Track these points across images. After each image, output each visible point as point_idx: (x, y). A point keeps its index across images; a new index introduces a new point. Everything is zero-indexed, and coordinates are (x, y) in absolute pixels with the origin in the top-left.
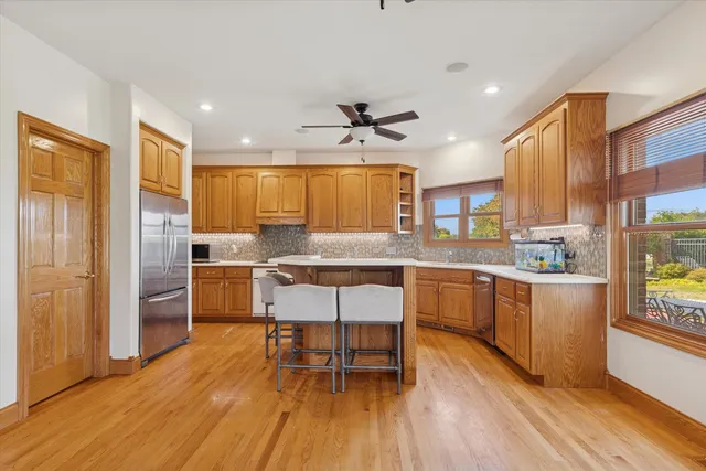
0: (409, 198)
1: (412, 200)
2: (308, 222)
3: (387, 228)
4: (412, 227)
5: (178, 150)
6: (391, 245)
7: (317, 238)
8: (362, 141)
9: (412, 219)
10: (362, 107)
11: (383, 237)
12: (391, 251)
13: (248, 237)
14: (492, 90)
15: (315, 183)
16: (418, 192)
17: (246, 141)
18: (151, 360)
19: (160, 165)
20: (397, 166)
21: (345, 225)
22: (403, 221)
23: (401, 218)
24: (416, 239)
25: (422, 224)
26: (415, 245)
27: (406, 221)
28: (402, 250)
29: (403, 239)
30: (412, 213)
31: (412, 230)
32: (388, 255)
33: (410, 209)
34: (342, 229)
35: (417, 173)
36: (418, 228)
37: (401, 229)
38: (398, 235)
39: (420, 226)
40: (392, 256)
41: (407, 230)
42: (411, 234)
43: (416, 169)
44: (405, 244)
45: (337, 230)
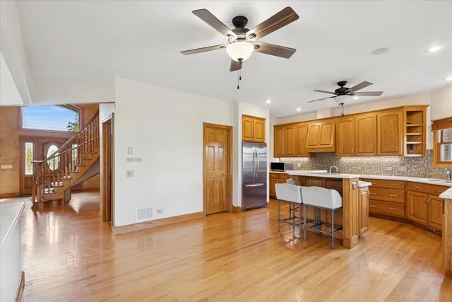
0: (420, 129)
2: (336, 150)
3: (395, 153)
4: (422, 152)
5: (261, 122)
6: (402, 165)
7: (345, 160)
8: (342, 104)
9: (423, 145)
10: (342, 84)
11: (395, 159)
12: (403, 169)
13: (306, 159)
14: (435, 49)
15: (341, 126)
16: (429, 124)
17: (299, 110)
18: (247, 210)
19: (253, 129)
20: (403, 107)
21: (360, 151)
22: (410, 147)
23: (408, 145)
24: (426, 161)
25: (432, 148)
26: (425, 165)
27: (414, 147)
28: (413, 169)
29: (413, 161)
30: (422, 141)
31: (422, 154)
32: (400, 172)
33: (420, 138)
34: (358, 154)
35: (428, 109)
36: (429, 153)
37: (409, 153)
38: (409, 158)
39: (431, 151)
40: (403, 172)
41: (416, 154)
42: (422, 157)
43: (428, 106)
44: (415, 164)
45: (355, 155)
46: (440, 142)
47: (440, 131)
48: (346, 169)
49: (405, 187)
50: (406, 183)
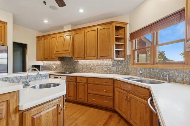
0: (123, 40)
1: (125, 42)
2: (73, 55)
3: (108, 57)
4: (124, 56)
6: (113, 66)
9: (125, 51)
11: (109, 62)
12: (114, 69)
15: (77, 37)
16: (128, 36)
21: (88, 56)
22: (118, 52)
23: (116, 51)
24: (127, 63)
25: (130, 54)
26: (126, 66)
27: (120, 53)
28: (119, 69)
29: (119, 63)
30: (124, 49)
31: (124, 58)
32: (112, 71)
33: (123, 46)
34: (87, 58)
35: (128, 26)
36: (128, 57)
37: (117, 57)
38: (117, 60)
39: (130, 55)
40: (114, 71)
41: (121, 58)
42: (124, 60)
43: (128, 23)
44: (121, 65)
45: (84, 59)
46: (134, 49)
47: (134, 41)
48: (82, 69)
49: (113, 84)
50: (114, 80)
